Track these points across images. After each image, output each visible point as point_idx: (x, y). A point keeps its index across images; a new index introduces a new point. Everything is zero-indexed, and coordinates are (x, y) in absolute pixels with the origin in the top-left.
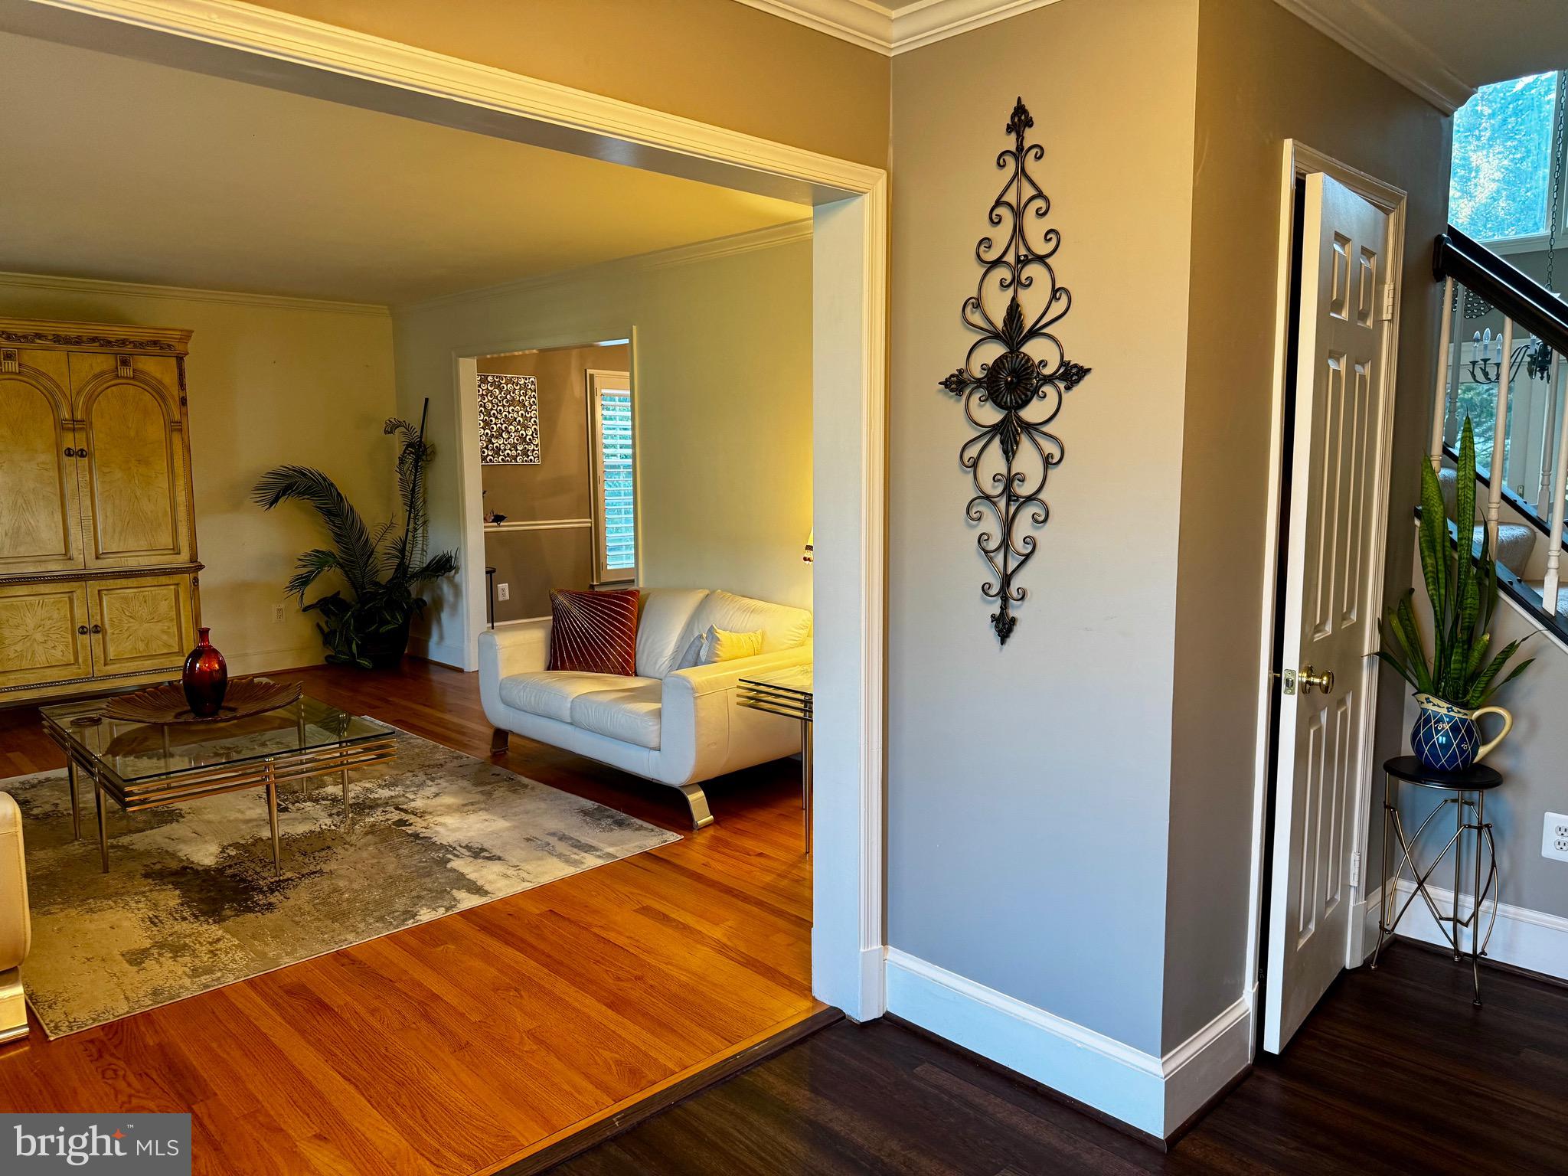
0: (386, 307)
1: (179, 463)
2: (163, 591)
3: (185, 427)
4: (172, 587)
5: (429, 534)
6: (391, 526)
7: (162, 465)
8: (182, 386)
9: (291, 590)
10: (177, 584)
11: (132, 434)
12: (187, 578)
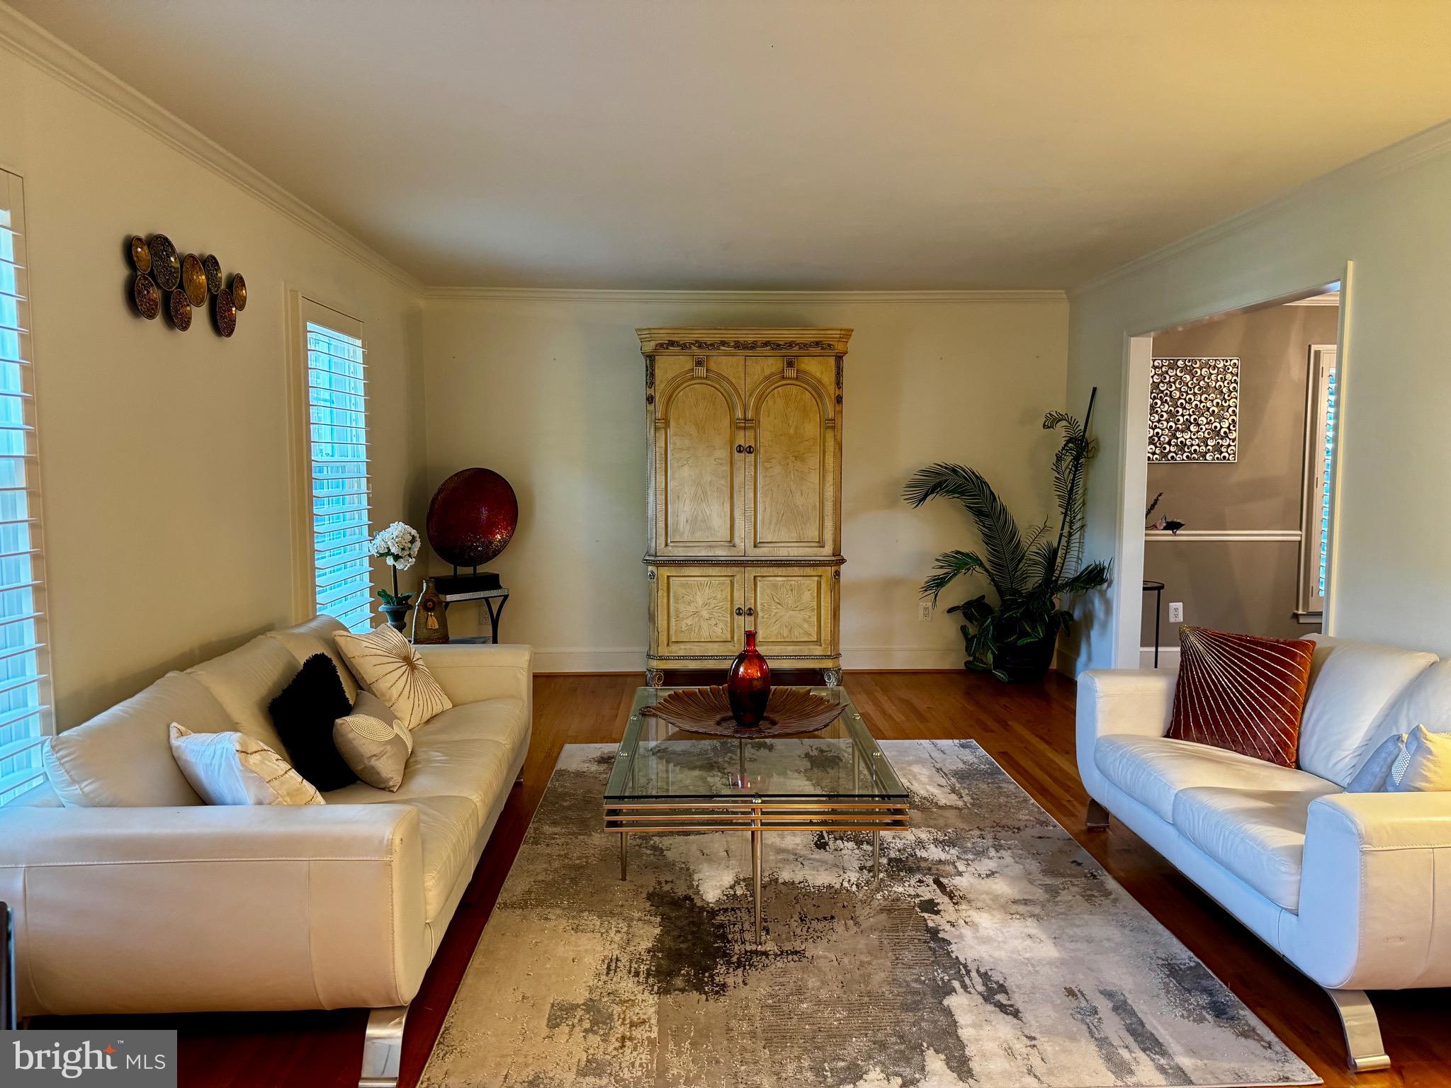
0: (1063, 291)
1: (830, 460)
2: (807, 581)
3: (838, 422)
4: (816, 579)
5: (1086, 539)
6: (1045, 529)
7: (814, 462)
8: (839, 384)
9: (926, 590)
10: (820, 576)
11: (792, 431)
12: (830, 570)
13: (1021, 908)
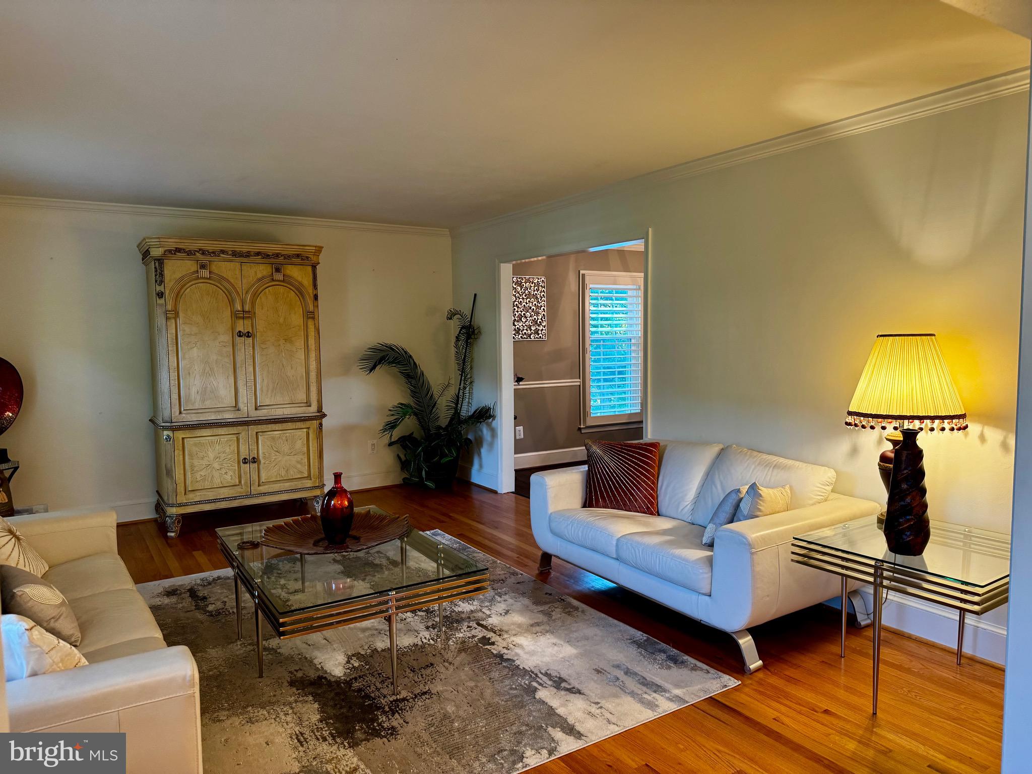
0: (448, 230)
1: (312, 342)
2: (298, 433)
3: (316, 317)
4: (305, 430)
5: (474, 391)
6: (448, 385)
7: (300, 343)
8: (315, 286)
9: (384, 432)
10: (308, 428)
11: (282, 320)
12: (315, 423)
13: (538, 629)
